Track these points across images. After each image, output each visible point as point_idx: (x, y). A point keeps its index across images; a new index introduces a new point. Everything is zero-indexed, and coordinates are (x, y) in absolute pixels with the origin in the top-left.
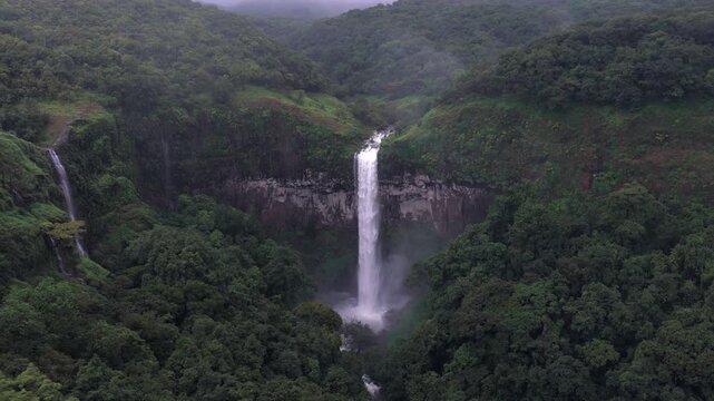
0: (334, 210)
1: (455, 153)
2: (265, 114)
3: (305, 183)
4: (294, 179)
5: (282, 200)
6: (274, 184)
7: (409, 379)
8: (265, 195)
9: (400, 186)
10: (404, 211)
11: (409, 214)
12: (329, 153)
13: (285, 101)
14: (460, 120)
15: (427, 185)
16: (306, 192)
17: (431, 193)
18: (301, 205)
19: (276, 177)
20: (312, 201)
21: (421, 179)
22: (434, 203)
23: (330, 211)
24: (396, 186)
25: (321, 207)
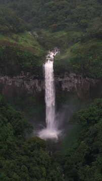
0: (33, 87)
1: (87, 65)
2: (3, 48)
3: (21, 77)
4: (16, 75)
5: (10, 84)
6: (7, 78)
7: (78, 169)
8: (3, 83)
9: (63, 77)
10: (63, 87)
11: (66, 89)
12: (32, 64)
13: (11, 41)
14: (90, 50)
15: (75, 77)
16: (21, 80)
17: (76, 80)
18: (18, 86)
19: (8, 75)
20: (24, 84)
21: (72, 75)
22: (78, 84)
23: (31, 88)
24: (61, 78)
25: (27, 86)
